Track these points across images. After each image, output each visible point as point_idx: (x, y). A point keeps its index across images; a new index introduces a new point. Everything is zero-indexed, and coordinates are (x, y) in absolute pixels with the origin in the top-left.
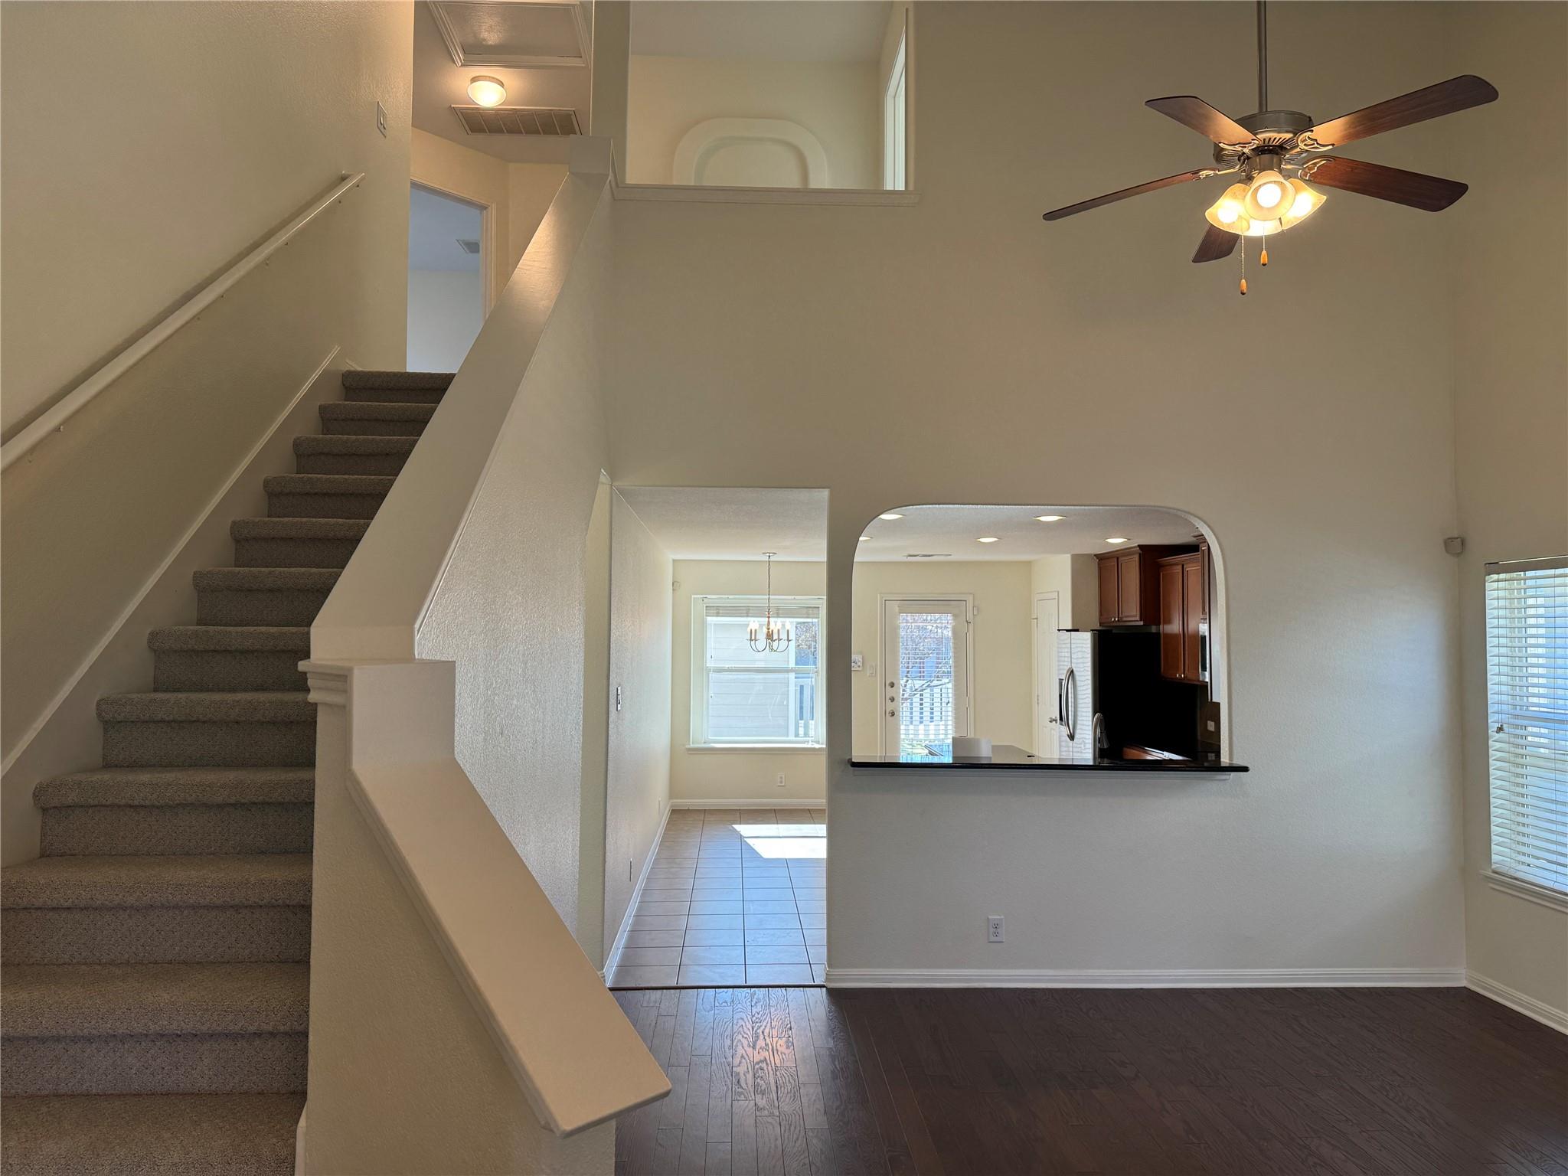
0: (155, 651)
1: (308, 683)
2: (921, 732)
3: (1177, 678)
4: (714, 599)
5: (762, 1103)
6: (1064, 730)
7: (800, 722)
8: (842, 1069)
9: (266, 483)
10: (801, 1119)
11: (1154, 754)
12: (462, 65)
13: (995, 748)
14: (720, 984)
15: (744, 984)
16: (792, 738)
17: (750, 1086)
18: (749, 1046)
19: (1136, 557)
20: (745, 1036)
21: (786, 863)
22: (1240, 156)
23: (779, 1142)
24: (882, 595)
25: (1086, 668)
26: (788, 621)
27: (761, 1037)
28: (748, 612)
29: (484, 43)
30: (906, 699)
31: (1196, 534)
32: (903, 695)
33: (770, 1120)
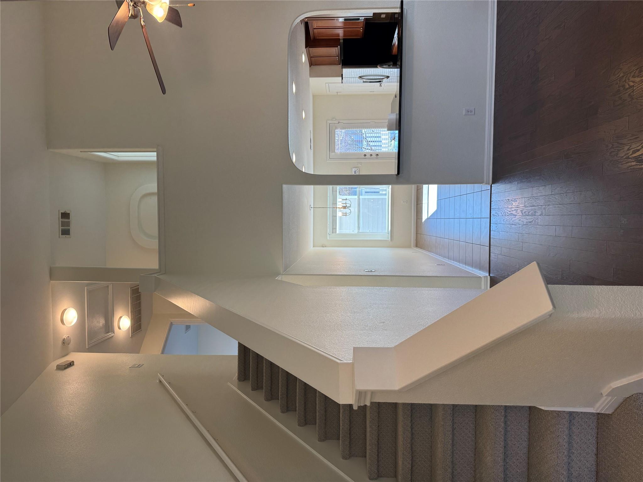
0: (350, 457)
1: (363, 405)
2: (385, 141)
3: (363, 31)
4: (329, 230)
5: (539, 213)
6: (385, 80)
7: (380, 193)
8: (526, 179)
9: (283, 412)
10: (547, 196)
11: (395, 42)
12: (114, 333)
13: (392, 112)
14: (489, 229)
15: (489, 219)
16: (387, 197)
17: (532, 218)
18: (515, 217)
19: (311, 49)
20: (511, 219)
21: (439, 200)
22: (135, 7)
23: (557, 206)
24: (327, 159)
25: (358, 71)
26: (338, 200)
27: (512, 212)
28: (334, 217)
29: (104, 325)
30: (371, 148)
31: (300, 23)
32: (369, 149)
33: (547, 209)
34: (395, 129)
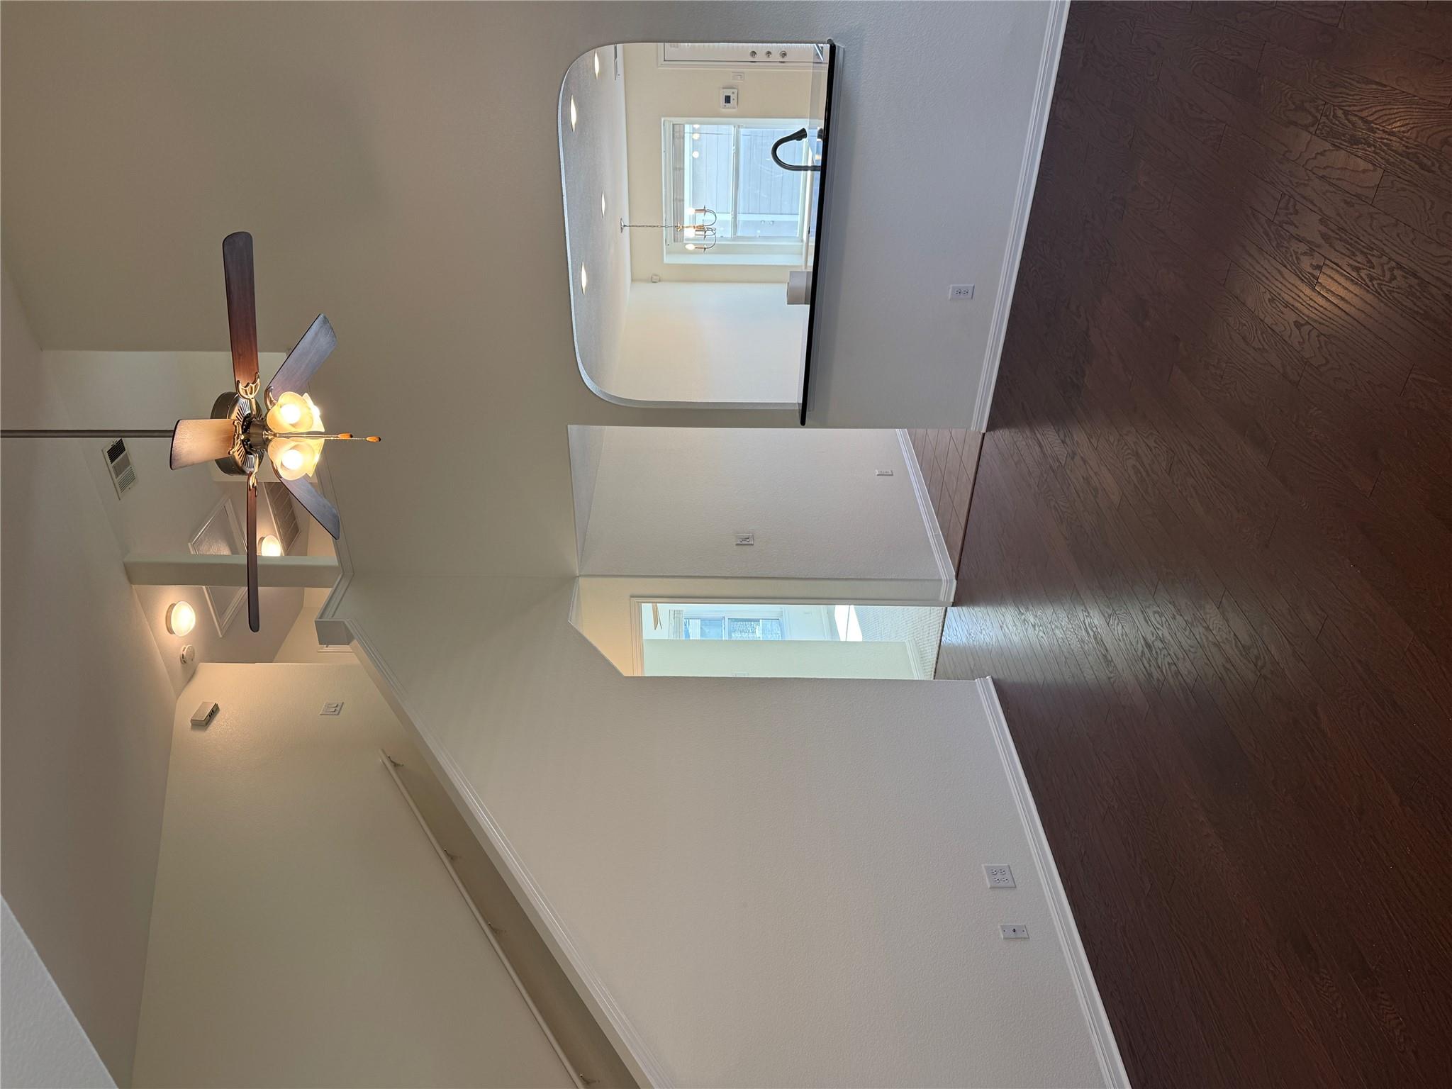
34: (803, 302)
